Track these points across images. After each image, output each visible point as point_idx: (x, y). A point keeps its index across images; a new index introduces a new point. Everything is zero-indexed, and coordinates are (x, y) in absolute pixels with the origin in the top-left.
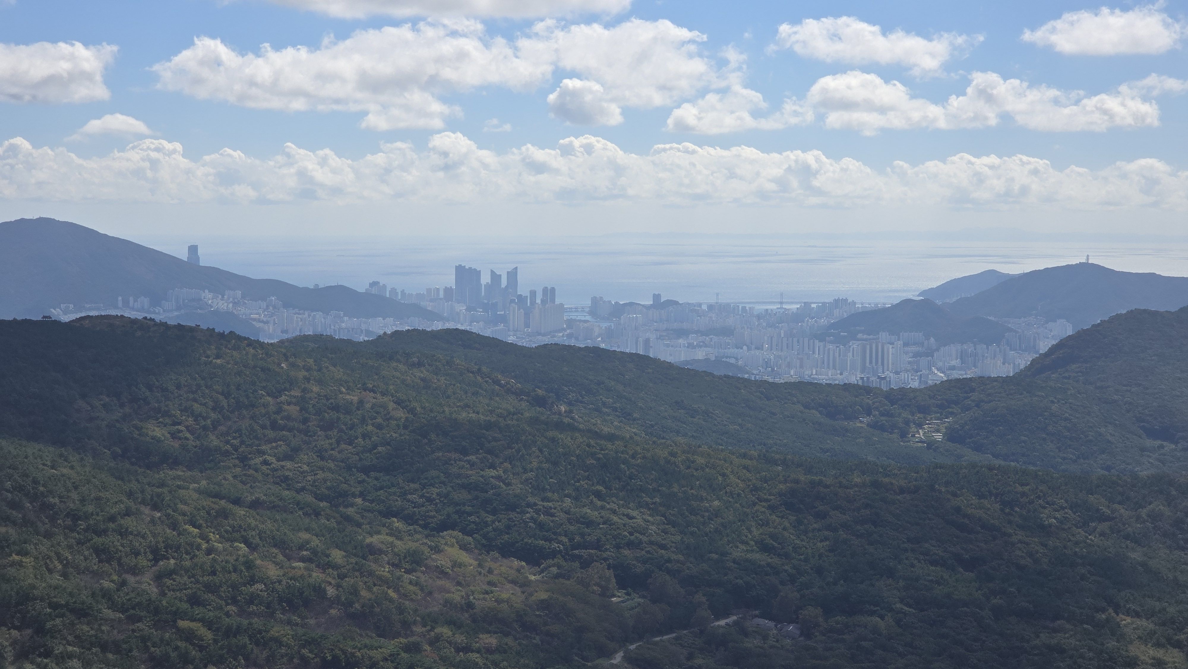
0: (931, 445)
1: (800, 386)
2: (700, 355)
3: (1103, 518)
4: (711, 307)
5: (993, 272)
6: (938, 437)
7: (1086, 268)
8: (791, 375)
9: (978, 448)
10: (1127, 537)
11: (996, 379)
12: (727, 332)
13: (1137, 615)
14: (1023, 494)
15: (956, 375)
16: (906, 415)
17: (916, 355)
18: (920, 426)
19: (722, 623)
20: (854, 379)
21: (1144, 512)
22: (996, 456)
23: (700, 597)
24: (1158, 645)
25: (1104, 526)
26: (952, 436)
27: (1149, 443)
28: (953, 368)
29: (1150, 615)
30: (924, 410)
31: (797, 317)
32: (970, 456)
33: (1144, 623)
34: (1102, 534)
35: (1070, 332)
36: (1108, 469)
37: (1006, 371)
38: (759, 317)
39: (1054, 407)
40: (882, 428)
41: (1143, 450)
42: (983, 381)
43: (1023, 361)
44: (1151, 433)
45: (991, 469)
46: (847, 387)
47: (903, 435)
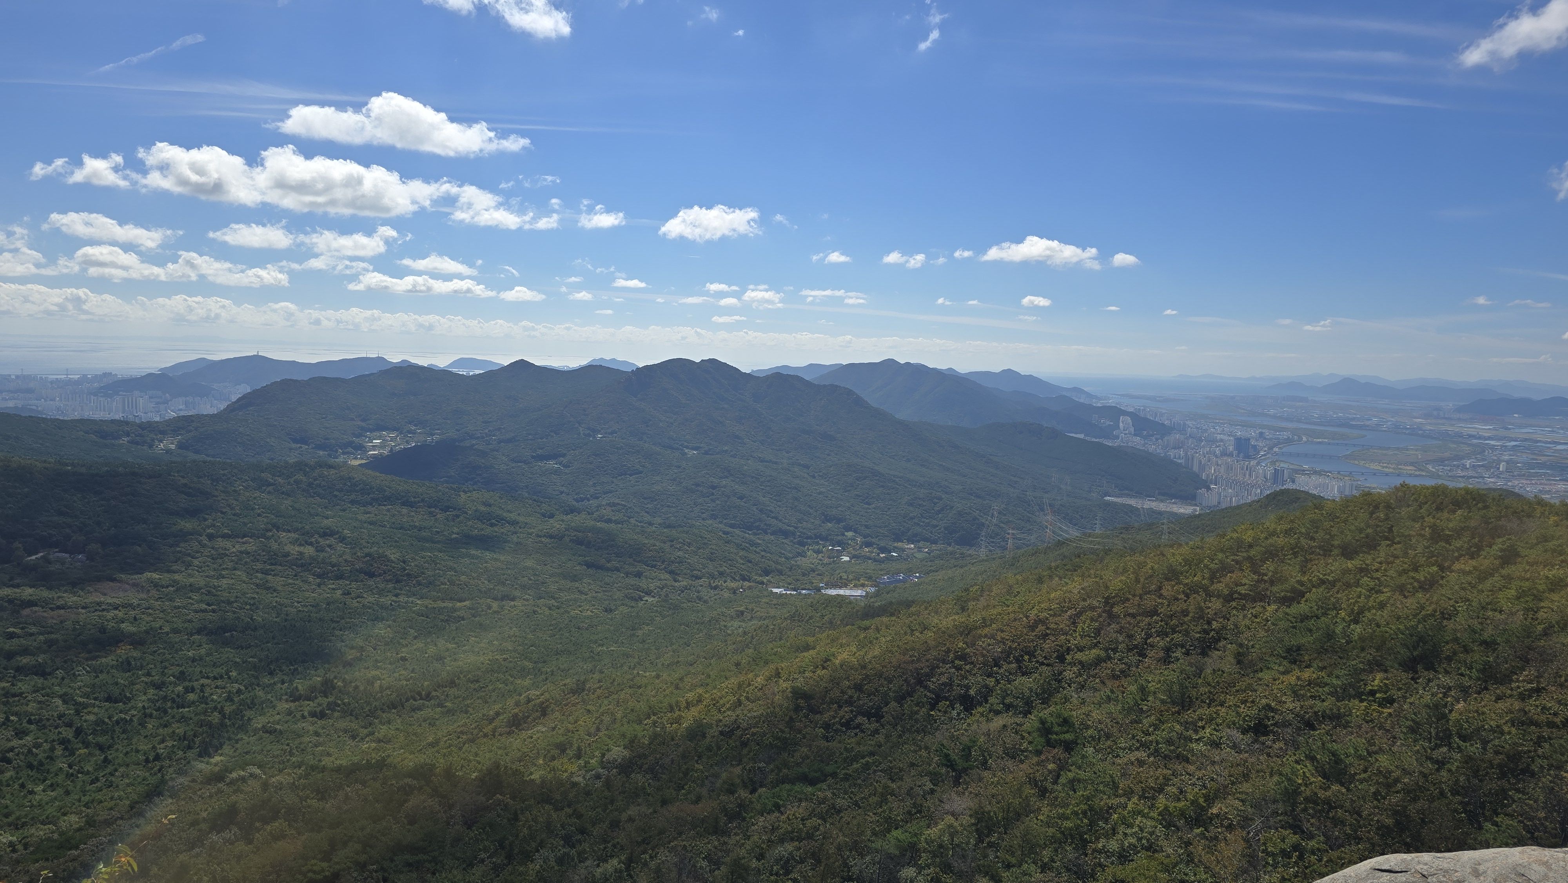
0: (168, 451)
1: (81, 421)
2: (11, 404)
3: (269, 484)
4: (17, 377)
5: (204, 359)
6: (173, 447)
7: (257, 358)
8: (76, 415)
9: (197, 452)
10: (283, 493)
11: (206, 416)
12: (30, 391)
13: (289, 531)
14: (224, 475)
15: (182, 413)
16: (152, 435)
17: (157, 403)
18: (161, 441)
19: (34, 557)
20: (117, 417)
21: (292, 480)
22: (207, 455)
23: (17, 544)
24: (301, 545)
25: (270, 488)
26: (181, 446)
27: (294, 446)
28: (181, 410)
29: (296, 530)
30: (163, 433)
31: (77, 383)
32: (191, 456)
33: (293, 535)
34: (269, 492)
35: (249, 391)
36: (272, 459)
37: (213, 411)
38: (52, 382)
39: (241, 429)
40: (137, 443)
41: (291, 449)
42: (200, 417)
43: (222, 406)
44: (295, 441)
45: (205, 462)
46: (113, 421)
47: (151, 446)
